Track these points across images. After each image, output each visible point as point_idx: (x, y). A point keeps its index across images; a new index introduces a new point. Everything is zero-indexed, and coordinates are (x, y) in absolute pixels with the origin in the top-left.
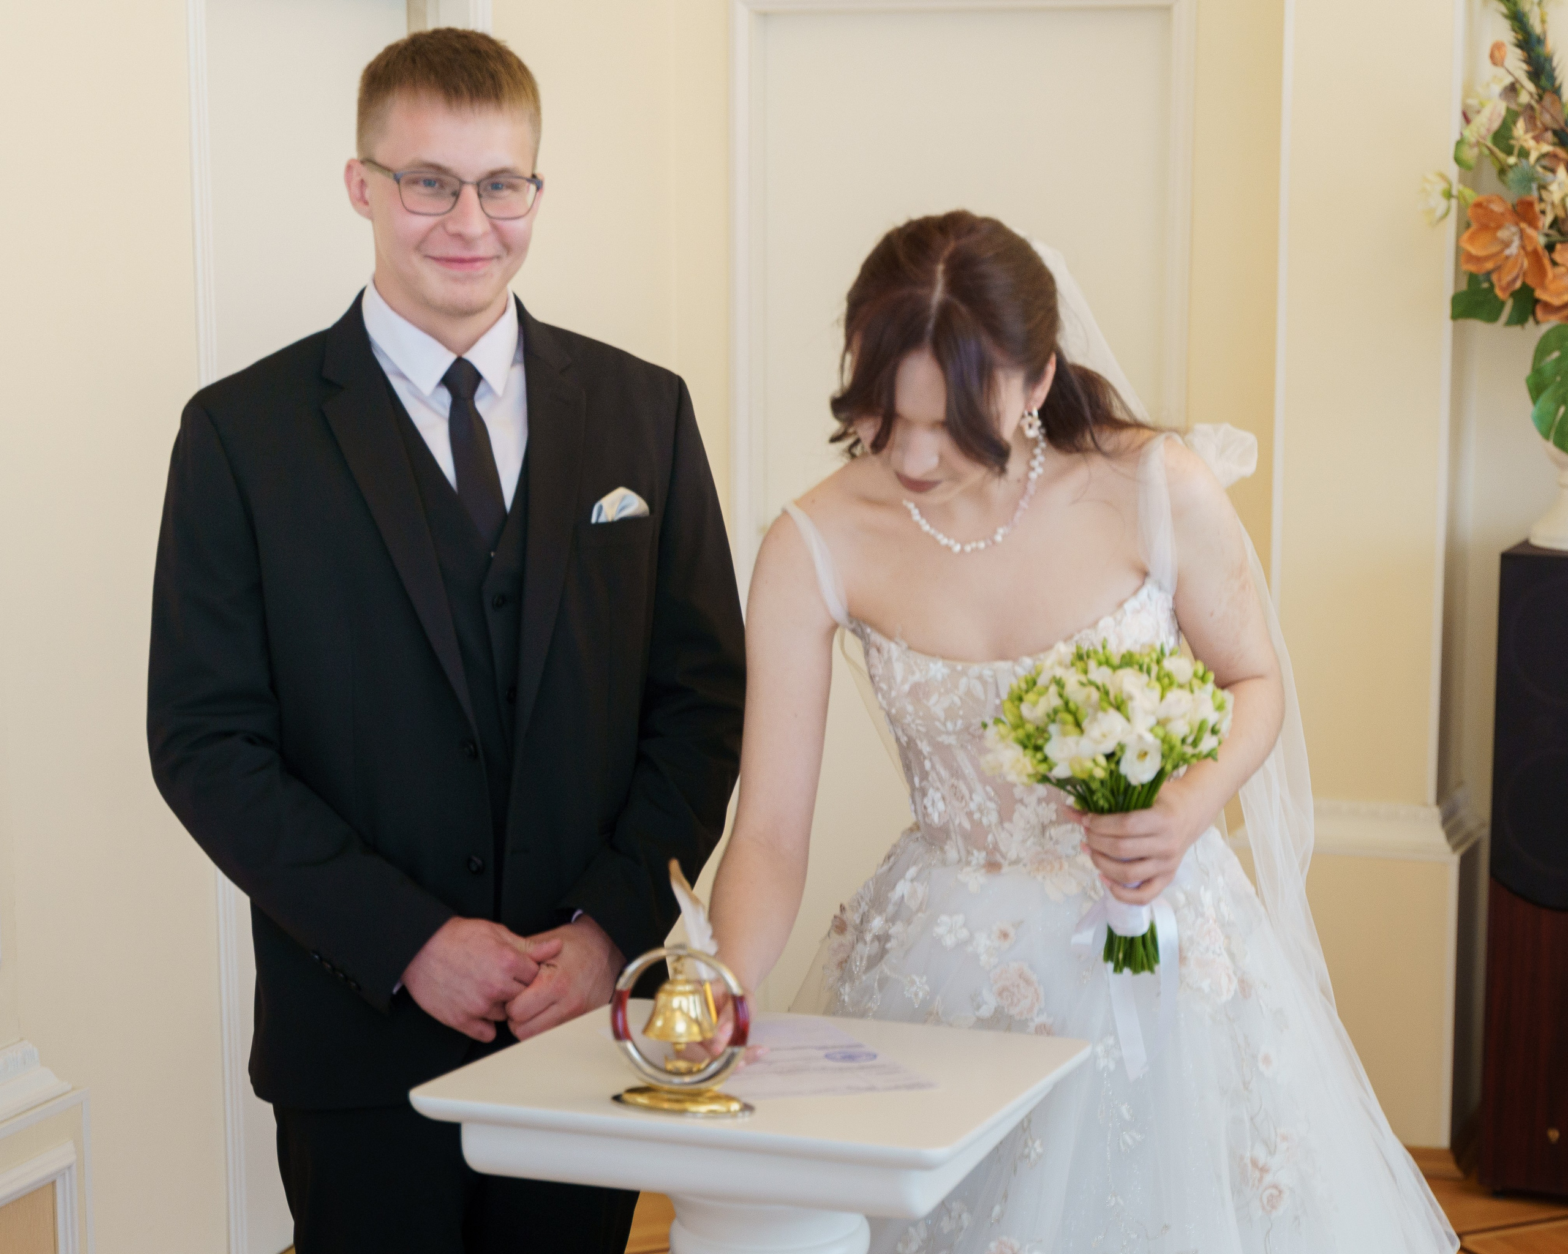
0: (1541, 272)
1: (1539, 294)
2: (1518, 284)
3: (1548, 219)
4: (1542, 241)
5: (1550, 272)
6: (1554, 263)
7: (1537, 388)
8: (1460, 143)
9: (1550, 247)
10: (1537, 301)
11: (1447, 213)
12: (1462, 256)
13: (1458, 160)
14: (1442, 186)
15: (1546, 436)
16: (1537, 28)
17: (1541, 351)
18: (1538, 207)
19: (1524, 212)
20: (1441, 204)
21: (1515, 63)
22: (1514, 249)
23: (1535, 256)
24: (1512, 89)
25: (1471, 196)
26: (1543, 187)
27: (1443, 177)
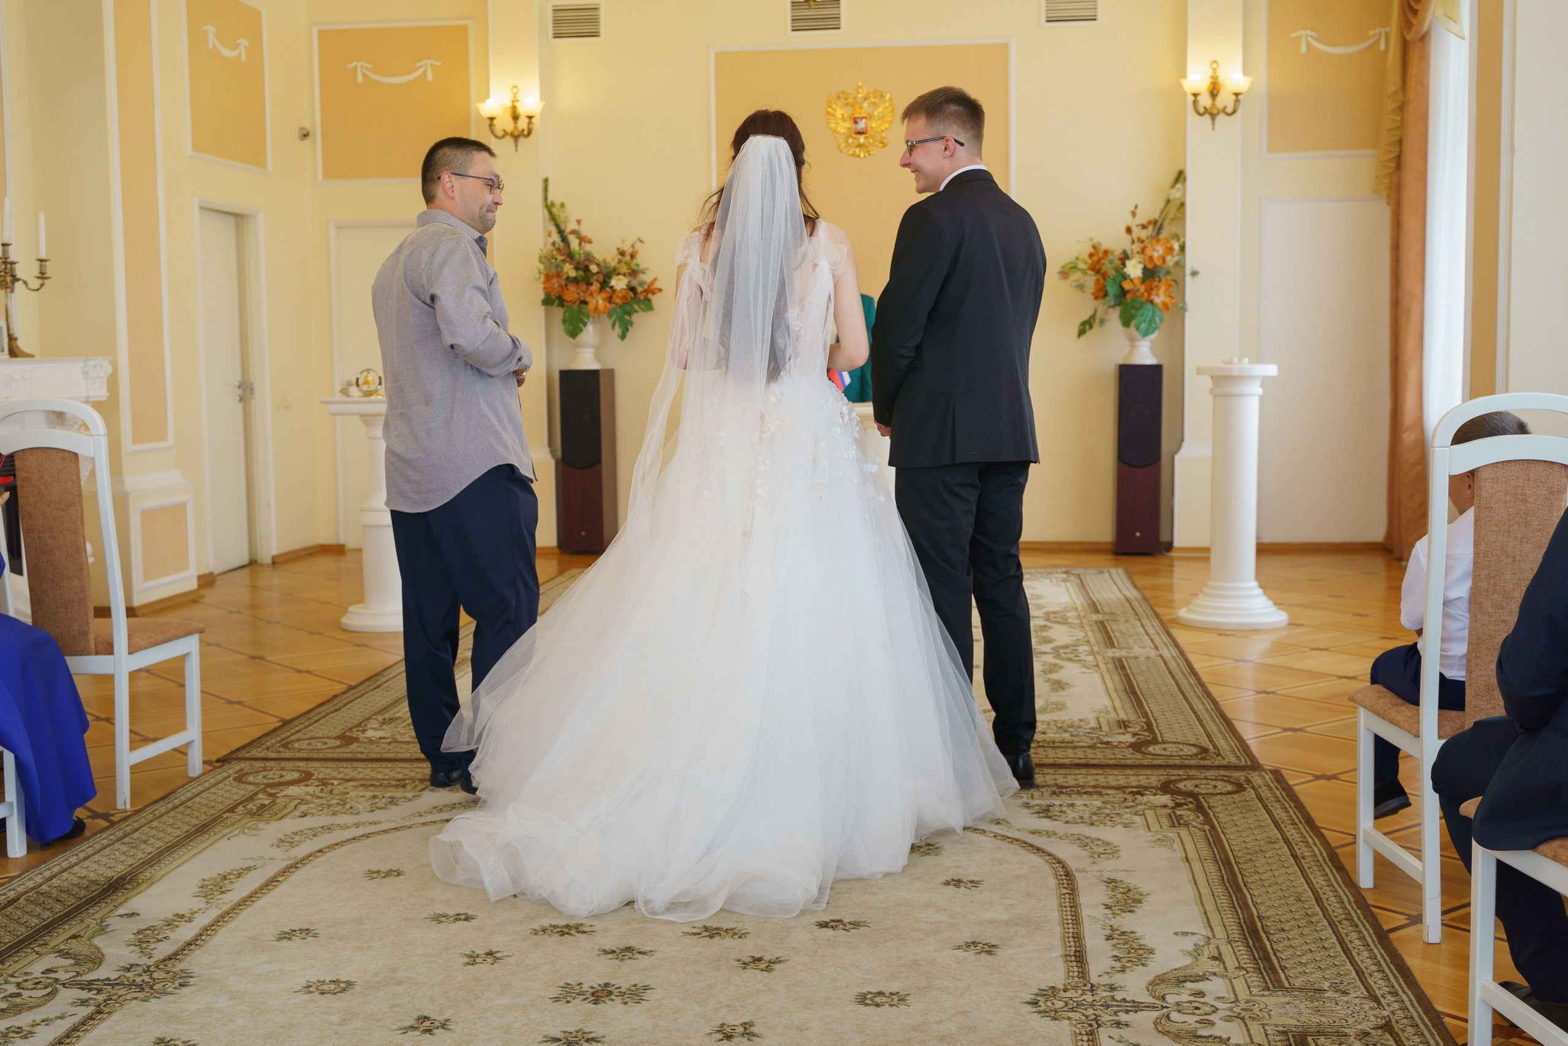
0: (564, 291)
1: (565, 298)
2: (557, 295)
3: (565, 277)
4: (563, 283)
5: (566, 292)
6: (567, 290)
7: (564, 321)
8: (540, 257)
9: (566, 285)
10: (564, 300)
11: (539, 278)
12: (545, 288)
13: (541, 262)
14: (537, 271)
15: (567, 334)
16: (563, 227)
17: (565, 313)
18: (561, 274)
19: (558, 275)
20: (537, 275)
21: (556, 237)
22: (556, 285)
23: (561, 286)
24: (554, 244)
25: (545, 272)
26: (562, 268)
27: (539, 269)
